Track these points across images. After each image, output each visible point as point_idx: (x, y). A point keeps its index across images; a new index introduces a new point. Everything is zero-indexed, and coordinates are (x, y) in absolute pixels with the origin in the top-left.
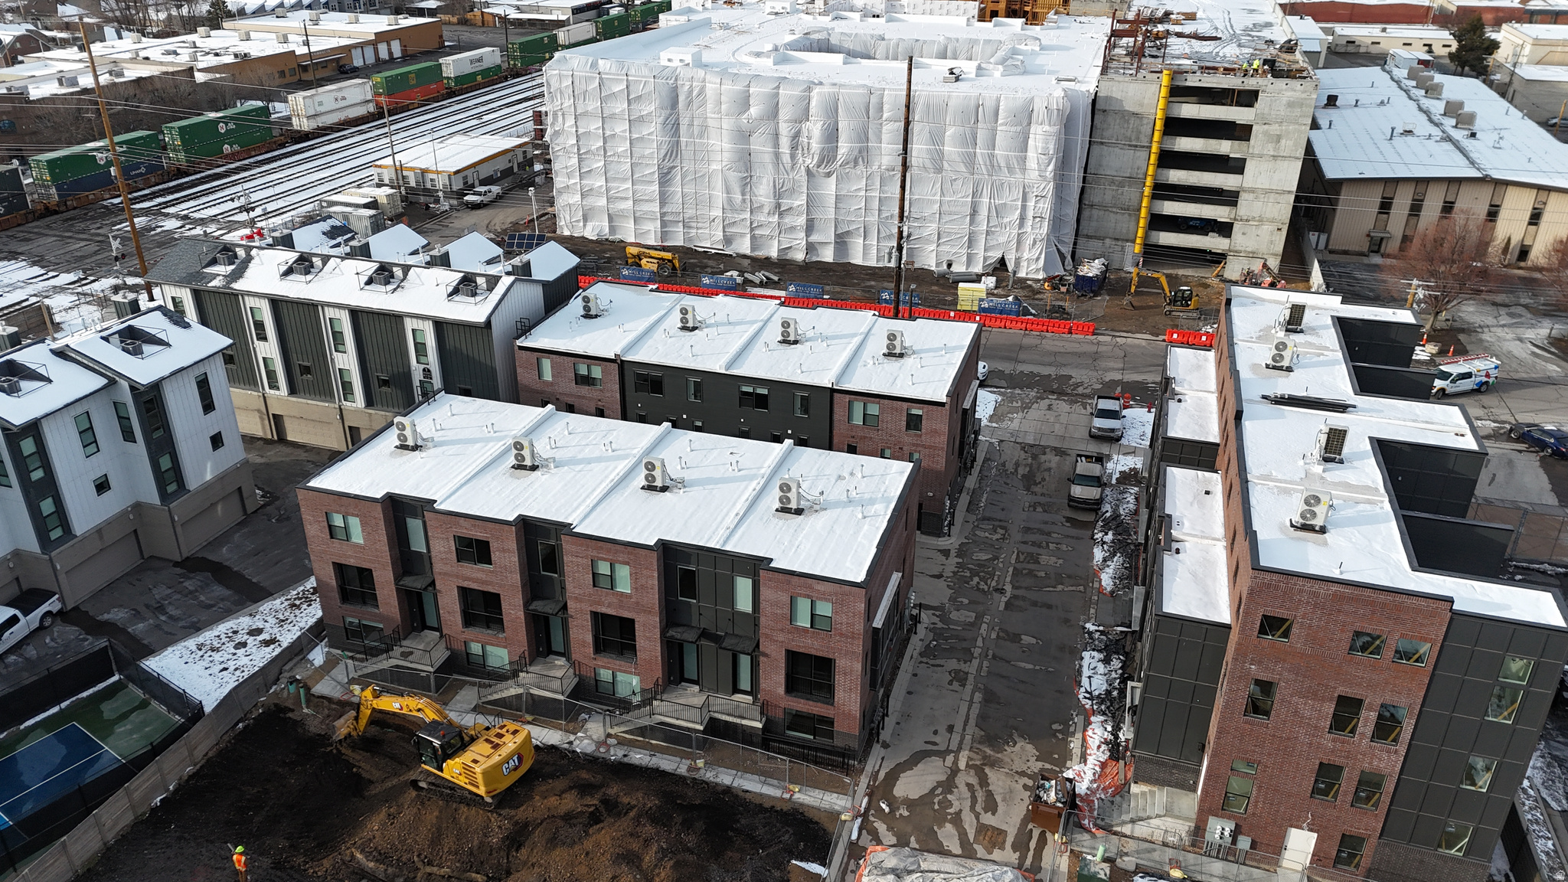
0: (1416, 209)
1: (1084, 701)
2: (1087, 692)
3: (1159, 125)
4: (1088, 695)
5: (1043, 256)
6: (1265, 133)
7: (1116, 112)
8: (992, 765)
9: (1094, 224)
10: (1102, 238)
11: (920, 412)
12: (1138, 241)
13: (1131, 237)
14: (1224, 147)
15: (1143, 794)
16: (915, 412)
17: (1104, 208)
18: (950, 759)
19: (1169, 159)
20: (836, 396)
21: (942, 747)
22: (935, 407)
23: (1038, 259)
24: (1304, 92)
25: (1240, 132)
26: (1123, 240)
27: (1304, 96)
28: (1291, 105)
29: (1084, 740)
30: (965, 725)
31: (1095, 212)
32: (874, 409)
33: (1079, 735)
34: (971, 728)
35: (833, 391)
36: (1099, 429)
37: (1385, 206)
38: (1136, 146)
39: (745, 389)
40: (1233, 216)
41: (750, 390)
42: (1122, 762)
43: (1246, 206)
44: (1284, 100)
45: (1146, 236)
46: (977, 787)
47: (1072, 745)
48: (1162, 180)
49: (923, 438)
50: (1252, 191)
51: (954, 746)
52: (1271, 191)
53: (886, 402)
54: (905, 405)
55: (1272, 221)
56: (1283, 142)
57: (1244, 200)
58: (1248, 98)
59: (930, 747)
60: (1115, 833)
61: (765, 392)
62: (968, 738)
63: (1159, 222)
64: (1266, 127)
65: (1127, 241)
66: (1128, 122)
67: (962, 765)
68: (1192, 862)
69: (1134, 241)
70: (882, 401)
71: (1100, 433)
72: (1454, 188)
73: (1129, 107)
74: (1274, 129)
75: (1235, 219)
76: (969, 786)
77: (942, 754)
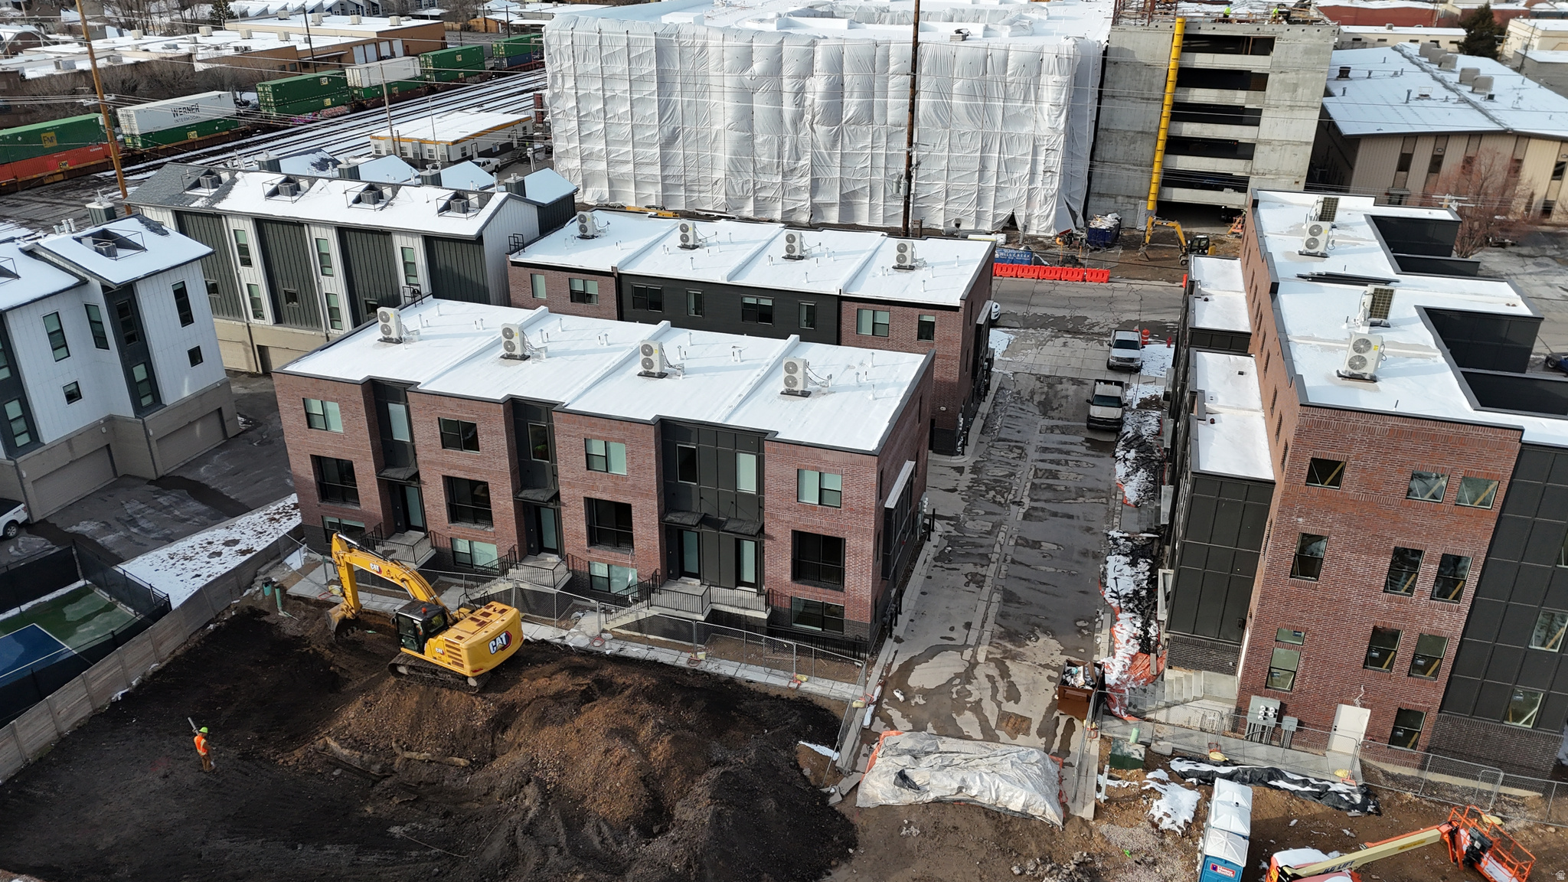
0: (1436, 164)
1: (1110, 600)
2: (1113, 591)
3: (1172, 76)
4: (1114, 595)
5: (1053, 212)
6: (1282, 82)
7: (1127, 64)
8: (1014, 658)
9: (1106, 181)
10: (1114, 196)
11: (931, 319)
12: (1152, 197)
13: (1144, 194)
14: (1239, 98)
15: (1178, 680)
16: (926, 319)
17: (1113, 162)
18: (968, 653)
19: (1183, 112)
20: (844, 304)
21: (960, 642)
22: (948, 313)
23: (1048, 216)
24: (1321, 38)
25: (1255, 82)
26: (1136, 197)
27: (1321, 42)
28: (1307, 52)
29: (1112, 635)
30: (984, 622)
31: (1107, 170)
32: (883, 317)
33: (1106, 631)
34: (990, 625)
35: (840, 299)
36: (1118, 359)
37: (1404, 164)
38: (1149, 99)
39: (748, 300)
40: (1248, 170)
41: (753, 301)
42: (1153, 656)
43: (1262, 158)
44: (1301, 47)
45: (1159, 193)
46: (998, 678)
47: (1099, 640)
48: (1175, 133)
49: (936, 346)
50: (1268, 142)
51: (972, 641)
52: (1288, 142)
53: (897, 308)
54: (917, 311)
55: (1289, 174)
56: (1300, 91)
57: (1259, 152)
58: (1264, 46)
59: (946, 642)
60: (1149, 720)
61: (769, 303)
62: (987, 635)
63: (1173, 179)
64: (1282, 75)
65: (1140, 198)
66: (1140, 74)
67: (981, 658)
68: (1233, 746)
69: (1146, 198)
70: (892, 308)
71: (1119, 363)
72: (1474, 142)
73: (1141, 57)
74: (1291, 77)
75: (1251, 173)
76: (990, 677)
77: (960, 649)
